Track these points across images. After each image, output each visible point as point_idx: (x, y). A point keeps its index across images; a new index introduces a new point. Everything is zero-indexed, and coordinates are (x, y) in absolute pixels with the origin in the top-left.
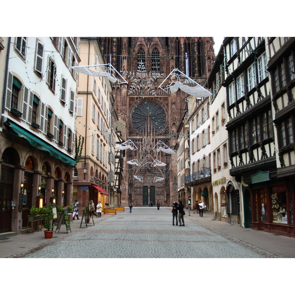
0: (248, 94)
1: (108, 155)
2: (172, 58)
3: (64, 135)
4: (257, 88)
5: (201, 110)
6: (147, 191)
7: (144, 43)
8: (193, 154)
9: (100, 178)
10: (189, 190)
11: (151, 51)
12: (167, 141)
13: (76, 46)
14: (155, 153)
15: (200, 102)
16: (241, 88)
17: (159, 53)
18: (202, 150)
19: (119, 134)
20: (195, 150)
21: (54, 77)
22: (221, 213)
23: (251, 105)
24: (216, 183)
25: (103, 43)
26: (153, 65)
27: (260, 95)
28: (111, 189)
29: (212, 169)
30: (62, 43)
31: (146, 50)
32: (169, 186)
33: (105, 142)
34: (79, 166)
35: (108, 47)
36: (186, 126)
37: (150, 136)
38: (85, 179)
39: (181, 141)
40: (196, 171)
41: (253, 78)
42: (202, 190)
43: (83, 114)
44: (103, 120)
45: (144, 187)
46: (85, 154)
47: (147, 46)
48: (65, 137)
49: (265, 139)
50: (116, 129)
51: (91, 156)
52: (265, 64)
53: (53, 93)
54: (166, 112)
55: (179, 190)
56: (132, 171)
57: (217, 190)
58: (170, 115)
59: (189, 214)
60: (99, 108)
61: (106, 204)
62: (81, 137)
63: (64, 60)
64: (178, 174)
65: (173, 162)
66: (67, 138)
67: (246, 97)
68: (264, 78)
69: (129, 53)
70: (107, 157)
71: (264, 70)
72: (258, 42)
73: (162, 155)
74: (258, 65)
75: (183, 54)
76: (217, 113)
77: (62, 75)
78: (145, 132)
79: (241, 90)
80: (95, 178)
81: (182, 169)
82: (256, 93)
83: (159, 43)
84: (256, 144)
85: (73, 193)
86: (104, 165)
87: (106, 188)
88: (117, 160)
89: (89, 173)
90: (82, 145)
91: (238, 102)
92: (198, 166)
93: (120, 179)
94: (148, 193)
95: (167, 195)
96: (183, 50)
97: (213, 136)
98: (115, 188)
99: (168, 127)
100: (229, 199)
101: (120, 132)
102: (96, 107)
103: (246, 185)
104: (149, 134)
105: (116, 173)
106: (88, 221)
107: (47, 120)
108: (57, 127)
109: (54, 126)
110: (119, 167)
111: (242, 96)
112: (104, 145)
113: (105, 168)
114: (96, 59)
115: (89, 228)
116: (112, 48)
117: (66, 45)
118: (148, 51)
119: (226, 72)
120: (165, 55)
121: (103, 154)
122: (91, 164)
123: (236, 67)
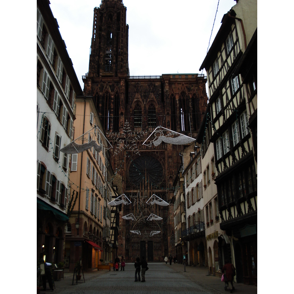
0: (233, 149)
1: (103, 209)
2: (168, 114)
3: (57, 190)
4: (241, 144)
5: (194, 164)
6: (145, 246)
7: (141, 100)
8: (189, 207)
9: (94, 233)
10: (186, 245)
11: (147, 107)
12: (164, 195)
13: (71, 105)
14: (153, 207)
15: (194, 156)
16: (227, 144)
17: (155, 109)
18: (196, 203)
19: (115, 188)
20: (190, 203)
21: (48, 135)
22: (215, 268)
23: (237, 159)
24: (210, 237)
25: (101, 100)
26: (149, 121)
27: (244, 150)
28: (106, 244)
29: (206, 222)
30: (57, 102)
31: (143, 106)
32: (167, 240)
33: (100, 196)
34: (72, 220)
35: (106, 104)
36: (181, 180)
37: (147, 190)
38: (78, 234)
39: (177, 195)
40: (192, 224)
41: (237, 134)
42: (199, 244)
43: (77, 169)
44: (98, 175)
45: (141, 241)
46: (79, 209)
47: (144, 102)
48: (58, 192)
49: (250, 192)
50: (112, 183)
51: (85, 211)
52: (247, 121)
53: (47, 149)
54: (163, 166)
55: (176, 245)
56: (129, 225)
57: (210, 244)
58: (166, 168)
59: (185, 269)
60: (94, 163)
61: (100, 260)
62: (75, 193)
63: (59, 118)
64: (175, 228)
65: (171, 216)
66: (60, 193)
67: (232, 153)
68: (247, 134)
69: (126, 109)
70: (103, 211)
71: (246, 126)
72: (240, 100)
73: (159, 209)
74: (241, 122)
75: (178, 109)
76: (208, 167)
77: (56, 133)
78: (142, 185)
79: (227, 146)
80: (88, 233)
81: (179, 223)
82: (240, 149)
83: (155, 99)
84: (242, 198)
85: (65, 248)
86: (99, 220)
87: (100, 244)
88: (113, 215)
89: (83, 228)
90: (76, 200)
91: (225, 157)
92: (194, 219)
93: (117, 234)
94: (145, 248)
95: (165, 250)
96: (178, 106)
97: (205, 189)
98: (111, 243)
99: (165, 181)
100: (221, 253)
101: (116, 187)
102: (91, 162)
103: (236, 239)
104: (146, 188)
105: (112, 228)
106: (79, 278)
107: (39, 176)
108: (49, 183)
109: (47, 182)
110: (115, 222)
111: (228, 151)
112: (100, 200)
113: (100, 223)
114: (92, 116)
115: (79, 285)
116: (110, 105)
117: (61, 104)
118: (145, 107)
119: (213, 129)
120: (161, 111)
121: (97, 209)
122: (85, 219)
123: (221, 124)
